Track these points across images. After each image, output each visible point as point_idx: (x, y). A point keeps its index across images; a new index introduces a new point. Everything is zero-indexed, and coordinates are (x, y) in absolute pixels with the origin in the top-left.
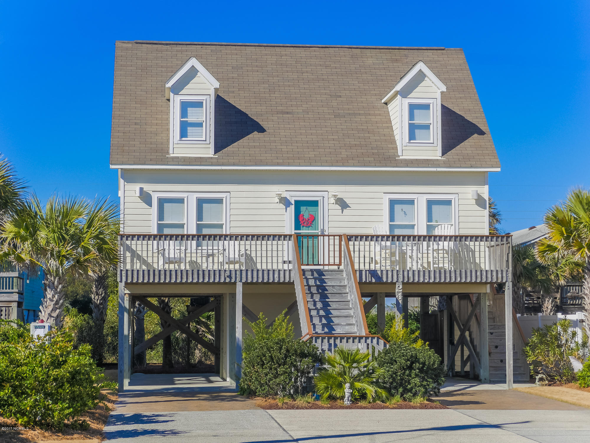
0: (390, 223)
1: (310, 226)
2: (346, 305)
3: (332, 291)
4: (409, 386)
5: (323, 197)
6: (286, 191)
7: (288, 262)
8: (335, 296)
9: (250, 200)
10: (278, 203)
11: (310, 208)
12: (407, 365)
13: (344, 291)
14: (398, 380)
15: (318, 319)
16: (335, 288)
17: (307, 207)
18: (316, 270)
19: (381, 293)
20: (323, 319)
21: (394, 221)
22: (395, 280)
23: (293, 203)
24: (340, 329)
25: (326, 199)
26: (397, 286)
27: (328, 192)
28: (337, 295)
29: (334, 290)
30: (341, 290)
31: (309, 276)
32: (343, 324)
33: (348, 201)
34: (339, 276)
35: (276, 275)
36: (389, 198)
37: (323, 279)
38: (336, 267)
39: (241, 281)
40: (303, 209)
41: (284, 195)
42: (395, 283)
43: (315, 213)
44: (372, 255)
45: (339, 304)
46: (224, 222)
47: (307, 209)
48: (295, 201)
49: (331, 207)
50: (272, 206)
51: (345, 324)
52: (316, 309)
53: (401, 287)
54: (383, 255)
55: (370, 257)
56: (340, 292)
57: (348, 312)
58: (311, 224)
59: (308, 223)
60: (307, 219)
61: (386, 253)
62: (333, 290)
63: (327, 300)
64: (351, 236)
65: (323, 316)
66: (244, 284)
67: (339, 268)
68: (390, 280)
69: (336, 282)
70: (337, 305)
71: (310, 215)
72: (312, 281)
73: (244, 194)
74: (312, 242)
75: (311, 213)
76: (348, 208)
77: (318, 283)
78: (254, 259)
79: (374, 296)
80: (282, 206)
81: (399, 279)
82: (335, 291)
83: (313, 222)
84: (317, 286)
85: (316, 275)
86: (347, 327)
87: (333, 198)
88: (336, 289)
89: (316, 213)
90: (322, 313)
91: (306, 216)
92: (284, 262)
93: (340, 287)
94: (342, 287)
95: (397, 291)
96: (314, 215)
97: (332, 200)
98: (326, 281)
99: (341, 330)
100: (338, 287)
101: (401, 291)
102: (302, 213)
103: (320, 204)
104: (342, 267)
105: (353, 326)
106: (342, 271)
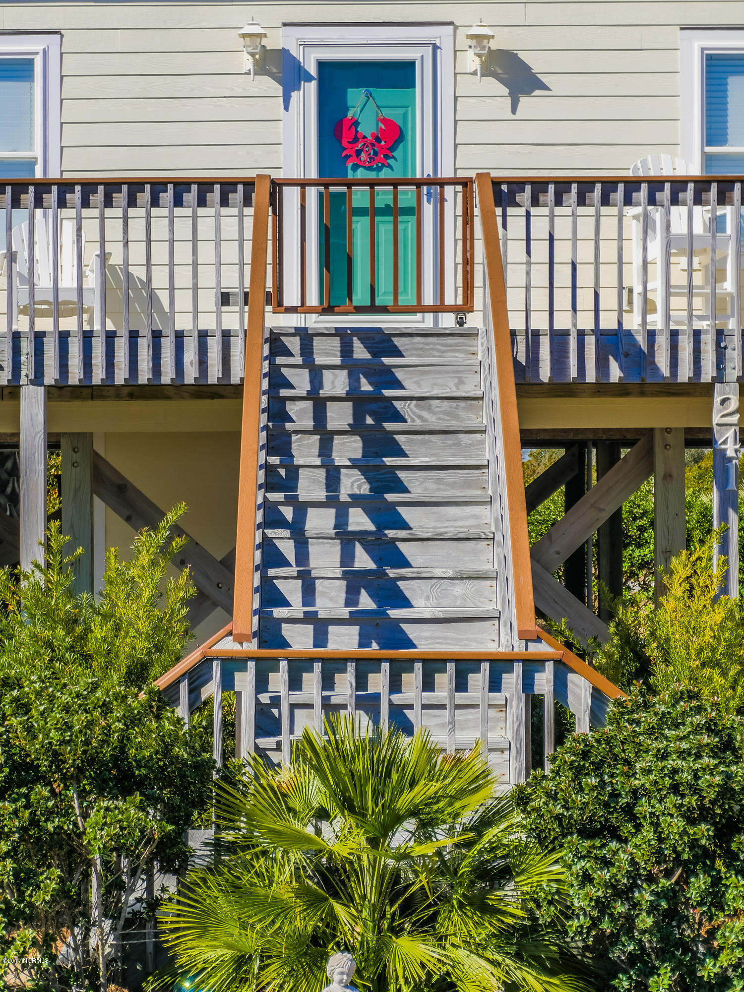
0: (708, 149)
1: (383, 165)
2: (468, 485)
3: (418, 422)
4: (709, 962)
5: (435, 48)
6: (284, 24)
7: (241, 299)
8: (424, 443)
9: (140, 64)
10: (249, 74)
11: (383, 95)
12: (693, 844)
13: (473, 422)
14: (644, 932)
15: (335, 548)
16: (429, 409)
17: (371, 89)
18: (358, 332)
19: (668, 430)
20: (359, 549)
21: (723, 142)
22: (708, 373)
23: (313, 70)
24: (428, 598)
25: (445, 56)
26: (717, 399)
27: (456, 28)
28: (433, 438)
29: (425, 414)
30: (457, 417)
31: (328, 354)
32: (438, 573)
33: (535, 62)
34: (460, 358)
35: (190, 355)
36: (703, 49)
37: (388, 370)
38: (448, 321)
39: (38, 379)
40: (355, 97)
41: (276, 40)
42: (708, 390)
43: (402, 111)
44: (633, 279)
45: (438, 481)
46: (38, 152)
47: (369, 96)
48: (322, 65)
49: (467, 85)
50: (229, 85)
51: (450, 573)
52: (332, 501)
53: (734, 404)
54: (679, 278)
55: (621, 288)
56: (454, 424)
57: (475, 517)
58: (387, 157)
59: (376, 153)
60: (370, 138)
61: (690, 271)
62: (421, 417)
63: (389, 461)
64: (517, 185)
65: (361, 536)
66: (49, 390)
67: (461, 323)
68: (685, 374)
69: (440, 381)
70: (430, 485)
71: (385, 121)
72: (336, 376)
73: (119, 41)
74: (391, 226)
75: (388, 114)
76: (537, 92)
77: (366, 386)
78: (164, 297)
79: (639, 444)
80: (271, 86)
81: (728, 370)
82: (432, 421)
83: (393, 148)
84: (353, 396)
85: (360, 352)
86: (459, 589)
87: (470, 53)
88: (434, 413)
89: (405, 116)
90: (359, 520)
91: (368, 127)
92: (225, 299)
93: (454, 404)
94: (462, 404)
95: (716, 419)
96: (400, 123)
97: (471, 61)
98: (399, 374)
99: (433, 602)
100: (445, 405)
101: (735, 419)
102: (350, 115)
103: (423, 77)
104: (474, 320)
105: (488, 582)
106: (472, 334)
